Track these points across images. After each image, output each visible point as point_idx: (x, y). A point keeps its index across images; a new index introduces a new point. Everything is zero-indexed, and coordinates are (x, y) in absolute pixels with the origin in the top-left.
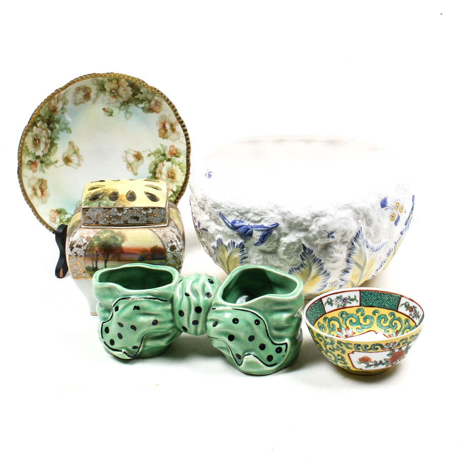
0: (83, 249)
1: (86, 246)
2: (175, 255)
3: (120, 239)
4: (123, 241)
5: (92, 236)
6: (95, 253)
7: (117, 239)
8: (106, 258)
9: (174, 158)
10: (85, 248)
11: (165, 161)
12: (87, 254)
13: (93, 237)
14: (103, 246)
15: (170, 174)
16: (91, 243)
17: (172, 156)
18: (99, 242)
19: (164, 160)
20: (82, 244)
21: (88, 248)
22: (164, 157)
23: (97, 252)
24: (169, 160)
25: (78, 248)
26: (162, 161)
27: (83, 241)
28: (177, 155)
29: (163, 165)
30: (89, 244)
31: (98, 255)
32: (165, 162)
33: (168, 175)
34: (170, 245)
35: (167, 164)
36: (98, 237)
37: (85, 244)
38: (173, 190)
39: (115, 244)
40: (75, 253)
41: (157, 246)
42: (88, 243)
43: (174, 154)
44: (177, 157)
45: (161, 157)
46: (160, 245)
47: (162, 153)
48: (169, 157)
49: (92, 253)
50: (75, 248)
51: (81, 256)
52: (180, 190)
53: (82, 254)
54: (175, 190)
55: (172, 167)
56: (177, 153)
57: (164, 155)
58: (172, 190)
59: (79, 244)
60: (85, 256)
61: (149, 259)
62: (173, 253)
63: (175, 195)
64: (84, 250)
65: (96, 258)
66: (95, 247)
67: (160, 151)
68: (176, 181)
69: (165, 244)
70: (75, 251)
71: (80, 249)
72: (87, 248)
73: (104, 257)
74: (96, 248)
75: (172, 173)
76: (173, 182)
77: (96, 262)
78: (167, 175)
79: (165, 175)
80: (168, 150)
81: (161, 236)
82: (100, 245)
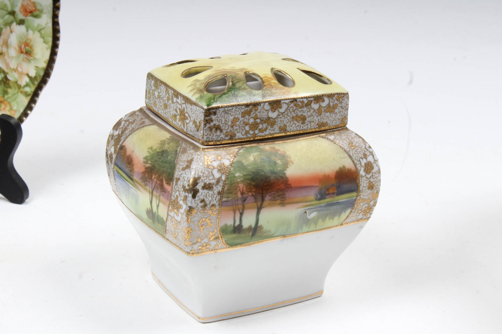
0: (216, 192)
1: (221, 184)
2: (372, 180)
3: (279, 162)
4: (286, 165)
5: (227, 163)
6: (239, 195)
7: (275, 163)
8: (259, 204)
9: (30, 18)
10: (220, 189)
11: (14, 24)
12: (224, 199)
13: (231, 165)
14: (252, 179)
15: (23, 46)
16: (230, 176)
17: (26, 16)
18: (245, 173)
19: (12, 22)
20: (213, 181)
21: (226, 188)
22: (11, 18)
23: (242, 194)
24: (21, 22)
25: (206, 191)
26: (9, 24)
27: (213, 176)
28: (35, 13)
29: (11, 32)
30: (227, 178)
31: (244, 200)
32: (15, 26)
33: (20, 48)
34: (364, 162)
35: (19, 30)
36: (240, 162)
37: (218, 181)
38: (30, 75)
39: (273, 172)
40: (203, 201)
41: (344, 167)
42: (223, 178)
43: (31, 12)
44: (36, 17)
45: (7, 17)
46: (348, 164)
47: (10, 9)
48: (20, 16)
49: (234, 196)
50: (201, 191)
51: (213, 205)
52: (42, 73)
53: (215, 202)
54: (33, 73)
55: (27, 35)
56: (36, 10)
57: (13, 13)
58: (28, 75)
59: (207, 182)
60: (222, 204)
61: (333, 194)
62: (368, 176)
63: (33, 84)
64: (219, 193)
65: (240, 206)
66: (238, 183)
67: (6, 6)
68: (35, 58)
69: (355, 162)
70: (202, 197)
71: (211, 193)
72: (223, 189)
73: (256, 202)
74: (241, 185)
75: (27, 44)
76: (29, 61)
77: (241, 214)
78: (18, 48)
79: (15, 49)
80: (19, 5)
81: (346, 148)
82: (248, 179)
